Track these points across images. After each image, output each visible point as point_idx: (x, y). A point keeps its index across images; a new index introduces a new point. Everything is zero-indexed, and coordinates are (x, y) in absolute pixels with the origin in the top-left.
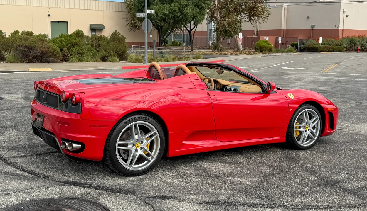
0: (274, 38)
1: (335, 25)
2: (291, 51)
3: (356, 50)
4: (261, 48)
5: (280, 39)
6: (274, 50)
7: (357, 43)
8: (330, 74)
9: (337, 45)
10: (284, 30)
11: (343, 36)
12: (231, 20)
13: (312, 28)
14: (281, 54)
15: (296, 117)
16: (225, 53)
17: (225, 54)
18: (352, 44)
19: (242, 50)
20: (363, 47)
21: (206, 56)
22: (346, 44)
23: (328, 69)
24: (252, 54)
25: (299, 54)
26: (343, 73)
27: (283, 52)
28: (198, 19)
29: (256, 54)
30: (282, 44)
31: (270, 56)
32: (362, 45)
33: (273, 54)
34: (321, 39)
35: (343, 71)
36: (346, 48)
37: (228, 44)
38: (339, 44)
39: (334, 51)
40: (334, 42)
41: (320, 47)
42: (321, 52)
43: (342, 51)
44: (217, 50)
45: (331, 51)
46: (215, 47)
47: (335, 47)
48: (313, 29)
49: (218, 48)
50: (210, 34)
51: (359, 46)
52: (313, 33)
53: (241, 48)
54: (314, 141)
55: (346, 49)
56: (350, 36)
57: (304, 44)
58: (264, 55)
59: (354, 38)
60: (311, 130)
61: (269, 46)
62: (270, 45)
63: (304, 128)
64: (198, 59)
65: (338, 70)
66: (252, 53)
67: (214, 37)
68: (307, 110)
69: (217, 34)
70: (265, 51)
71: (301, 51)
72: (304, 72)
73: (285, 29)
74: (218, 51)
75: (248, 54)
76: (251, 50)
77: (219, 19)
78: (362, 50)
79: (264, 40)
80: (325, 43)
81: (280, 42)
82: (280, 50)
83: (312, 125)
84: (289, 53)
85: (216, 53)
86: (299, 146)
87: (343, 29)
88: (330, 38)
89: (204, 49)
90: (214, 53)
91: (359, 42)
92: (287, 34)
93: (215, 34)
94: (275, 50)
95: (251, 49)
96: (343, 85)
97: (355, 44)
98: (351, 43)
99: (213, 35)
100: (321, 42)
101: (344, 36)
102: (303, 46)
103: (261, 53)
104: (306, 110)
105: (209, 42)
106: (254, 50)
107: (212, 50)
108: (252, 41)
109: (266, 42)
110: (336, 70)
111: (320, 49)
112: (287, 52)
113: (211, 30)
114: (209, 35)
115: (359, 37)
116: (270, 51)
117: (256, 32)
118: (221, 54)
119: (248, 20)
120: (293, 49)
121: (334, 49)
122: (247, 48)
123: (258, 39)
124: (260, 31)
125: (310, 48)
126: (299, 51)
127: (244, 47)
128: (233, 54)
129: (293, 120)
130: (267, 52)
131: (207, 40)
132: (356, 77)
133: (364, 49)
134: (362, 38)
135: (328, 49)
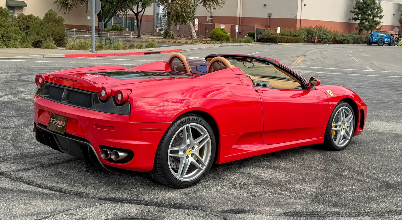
0: (229, 26)
1: (293, 15)
2: (249, 42)
3: (313, 42)
4: (217, 37)
5: (237, 27)
6: (231, 39)
7: (314, 34)
9: (295, 36)
10: (240, 17)
11: (300, 26)
13: (269, 16)
16: (179, 41)
17: (179, 43)
19: (196, 38)
20: (320, 38)
22: (304, 35)
25: (257, 44)
26: (315, 66)
27: (240, 42)
29: (212, 43)
30: (239, 33)
31: (228, 45)
32: (319, 36)
33: (231, 44)
34: (279, 28)
35: (314, 64)
36: (304, 39)
37: (179, 30)
39: (291, 42)
40: (292, 32)
41: (278, 38)
42: (279, 43)
43: (299, 42)
44: (168, 38)
45: (289, 43)
46: (166, 35)
47: (293, 38)
48: (270, 18)
49: (170, 35)
51: (316, 38)
52: (270, 22)
53: (195, 36)
55: (303, 41)
56: (308, 27)
57: (261, 34)
58: (222, 45)
59: (311, 28)
62: (226, 33)
64: (152, 47)
65: (308, 63)
66: (208, 42)
69: (168, 19)
70: (223, 40)
71: (259, 42)
75: (204, 43)
78: (319, 42)
79: (220, 28)
80: (283, 33)
81: (237, 31)
82: (237, 40)
84: (247, 43)
87: (301, 19)
88: (287, 28)
90: (167, 41)
91: (316, 33)
92: (243, 21)
95: (206, 38)
97: (312, 35)
98: (308, 34)
100: (278, 32)
101: (302, 26)
102: (261, 36)
103: (218, 43)
105: (156, 27)
106: (210, 39)
107: (162, 38)
108: (206, 28)
109: (222, 30)
110: (306, 63)
111: (278, 40)
112: (245, 42)
113: (158, 14)
114: (156, 19)
115: (316, 28)
116: (228, 40)
117: (209, 18)
118: (174, 42)
120: (251, 39)
121: (292, 40)
122: (201, 36)
123: (212, 26)
124: (214, 17)
125: (267, 38)
126: (256, 42)
127: (198, 35)
130: (224, 42)
131: (154, 26)
133: (321, 41)
134: (319, 29)
135: (286, 40)
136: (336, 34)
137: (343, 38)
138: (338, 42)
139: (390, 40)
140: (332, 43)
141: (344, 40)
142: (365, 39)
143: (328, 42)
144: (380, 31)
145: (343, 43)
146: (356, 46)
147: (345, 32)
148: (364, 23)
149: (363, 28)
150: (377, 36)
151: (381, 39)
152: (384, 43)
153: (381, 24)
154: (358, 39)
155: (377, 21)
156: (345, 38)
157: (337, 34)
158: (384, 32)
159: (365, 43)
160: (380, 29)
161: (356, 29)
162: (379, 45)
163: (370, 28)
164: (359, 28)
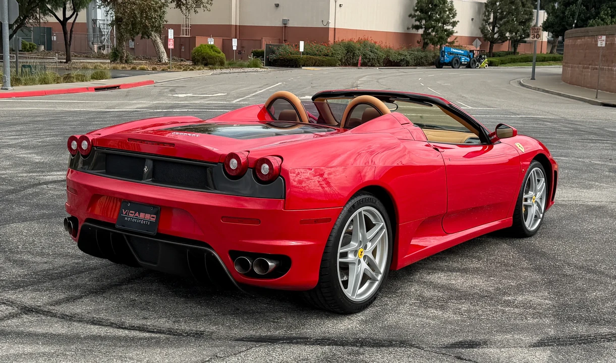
1: (322, 21)
2: (256, 66)
3: (355, 65)
4: (204, 59)
5: (235, 42)
6: (226, 62)
7: (357, 52)
9: (327, 55)
10: (236, 25)
11: (335, 39)
13: (284, 24)
18: (349, 54)
19: (167, 61)
20: (366, 58)
22: (341, 54)
29: (199, 69)
30: (239, 51)
32: (364, 55)
34: (302, 44)
36: (341, 60)
37: (132, 48)
38: (330, 54)
39: (322, 66)
40: (322, 49)
41: (302, 59)
42: (303, 68)
43: (335, 66)
44: (119, 61)
45: (318, 66)
46: (116, 55)
47: (324, 59)
48: (286, 27)
49: (122, 57)
51: (361, 58)
52: (286, 33)
53: (165, 58)
55: (340, 63)
56: (346, 40)
57: (273, 52)
59: (351, 43)
61: (219, 55)
62: (220, 53)
66: (191, 67)
67: (102, 35)
70: (213, 64)
71: (271, 65)
73: (238, 24)
74: (122, 63)
78: (364, 65)
79: (207, 44)
80: (308, 51)
81: (235, 48)
82: (236, 63)
85: (123, 68)
87: (335, 29)
88: (315, 43)
89: (88, 57)
91: (359, 50)
97: (354, 53)
98: (348, 52)
99: (100, 31)
100: (302, 49)
102: (273, 57)
103: (205, 68)
105: (93, 44)
106: (189, 63)
107: (109, 61)
108: (181, 45)
109: (212, 47)
111: (302, 62)
112: (249, 67)
113: (95, 21)
114: (91, 31)
115: (359, 41)
116: (221, 64)
117: (185, 28)
120: (259, 61)
121: (323, 62)
122: (176, 58)
123: (191, 41)
125: (284, 60)
126: (266, 65)
133: (368, 63)
134: (364, 43)
135: (314, 62)
136: (389, 52)
137: (400, 57)
138: (393, 64)
139: (469, 59)
140: (384, 66)
141: (401, 60)
142: (431, 59)
143: (378, 65)
144: (454, 46)
145: (400, 66)
146: (420, 70)
147: (401, 48)
148: (430, 34)
149: (429, 42)
150: (451, 54)
151: (456, 58)
152: (461, 64)
153: (455, 34)
154: (422, 58)
155: (449, 29)
156: (402, 58)
157: (391, 51)
158: (459, 47)
159: (432, 64)
160: (453, 42)
161: (418, 42)
162: (454, 67)
163: (439, 41)
164: (423, 42)
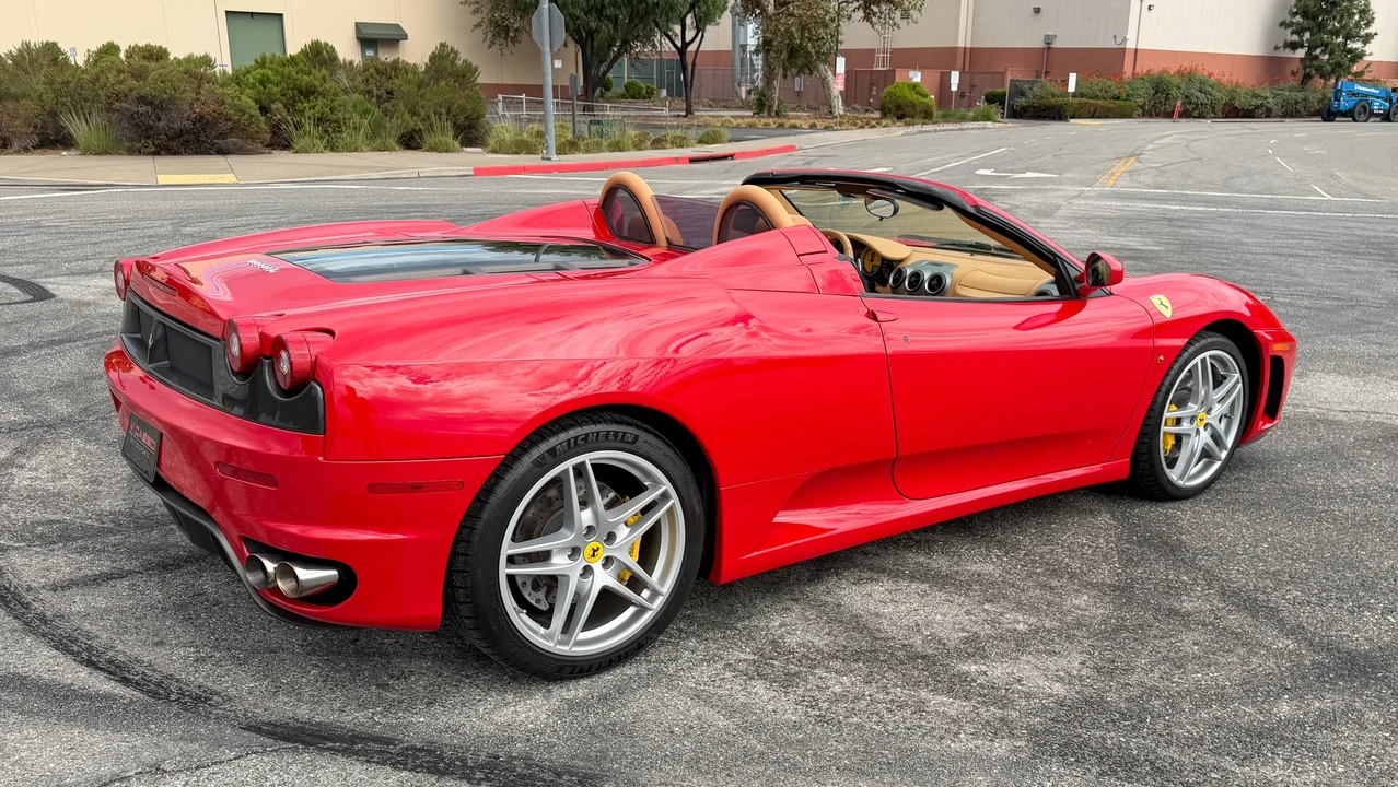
0: (935, 75)
1: (1115, 37)
2: (987, 118)
3: (1169, 115)
4: (899, 107)
5: (955, 78)
6: (936, 112)
7: (1174, 92)
8: (1126, 193)
9: (1118, 99)
10: (965, 48)
11: (1134, 69)
12: (809, 13)
13: (1048, 43)
14: (959, 126)
15: (1172, 385)
16: (793, 122)
17: (794, 127)
18: (1159, 95)
19: (842, 112)
20: (1191, 103)
21: (737, 134)
22: (1144, 94)
23: (1113, 174)
24: (875, 127)
25: (1009, 125)
26: (1162, 188)
27: (963, 119)
28: (708, 8)
29: (885, 126)
30: (961, 94)
31: (929, 132)
32: (1187, 97)
33: (936, 127)
34: (1073, 78)
35: (1161, 180)
36: (1142, 107)
37: (798, 92)
38: (1124, 96)
39: (1107, 117)
40: (1110, 87)
41: (1071, 105)
42: (1072, 121)
43: (1130, 117)
44: (765, 114)
45: (1100, 117)
46: (762, 105)
47: (1112, 105)
48: (1049, 48)
49: (771, 107)
50: (742, 60)
51: (1179, 103)
52: (1049, 58)
53: (839, 108)
54: (1218, 464)
55: (1140, 111)
56: (1156, 70)
57: (1022, 94)
58: (911, 129)
59: (1165, 75)
60: (1212, 426)
61: (925, 100)
62: (926, 96)
63: (1191, 422)
64: (715, 141)
65: (1143, 179)
66: (874, 123)
67: (755, 71)
68: (1210, 357)
69: (766, 60)
70: (913, 117)
71: (1016, 117)
72: (1049, 187)
73: (968, 46)
74: (770, 116)
75: (862, 127)
76: (867, 115)
77: (771, 9)
78: (1186, 115)
79: (908, 82)
80: (1084, 91)
81: (954, 88)
82: (954, 115)
83: (1218, 409)
84: (982, 124)
85: (765, 124)
86: (1169, 488)
87: (1136, 50)
88: (1097, 76)
89: (726, 107)
90: (760, 122)
91: (1179, 88)
92: (973, 59)
93: (759, 62)
94: (940, 113)
95: (867, 111)
96: (1183, 231)
97: (1168, 95)
98: (1157, 92)
99: (752, 64)
100: (1072, 88)
101: (1138, 69)
102: (1021, 102)
103: (898, 124)
104: (1206, 354)
105: (739, 85)
106: (877, 114)
107: (751, 113)
108: (872, 85)
109: (914, 87)
110: (1138, 178)
111: (1070, 111)
112: (975, 119)
113: (744, 47)
114: (738, 63)
115: (1180, 73)
116: (927, 116)
117: (881, 55)
118: (781, 126)
119: (860, 14)
120: (994, 109)
121: (1109, 110)
122: (857, 106)
123: (888, 76)
124: (894, 51)
125: (1039, 107)
126: (1008, 117)
127: (846, 103)
128: (819, 127)
129: (1161, 395)
130: (916, 121)
131: (733, 81)
132: (1207, 202)
133: (1192, 111)
134: (1188, 76)
135: (1092, 110)
136: (1235, 92)
137: (1255, 102)
138: (1240, 114)
139: (1388, 104)
140: (1223, 118)
141: (1257, 107)
142: (1316, 104)
143: (1212, 115)
144: (1363, 80)
145: (1254, 117)
146: (1289, 124)
147: (1260, 84)
148: (1317, 57)
149: (1313, 72)
150: (1353, 95)
151: (1363, 103)
152: (1372, 114)
153: (1367, 58)
154: (1297, 102)
155: (1356, 49)
156: (1259, 102)
157: (1239, 90)
158: (1373, 82)
159: (1316, 114)
160: (1361, 73)
161: (1293, 73)
162: (1358, 119)
163: (1333, 71)
164: (1301, 73)
